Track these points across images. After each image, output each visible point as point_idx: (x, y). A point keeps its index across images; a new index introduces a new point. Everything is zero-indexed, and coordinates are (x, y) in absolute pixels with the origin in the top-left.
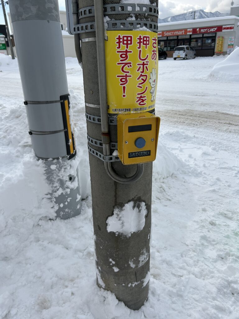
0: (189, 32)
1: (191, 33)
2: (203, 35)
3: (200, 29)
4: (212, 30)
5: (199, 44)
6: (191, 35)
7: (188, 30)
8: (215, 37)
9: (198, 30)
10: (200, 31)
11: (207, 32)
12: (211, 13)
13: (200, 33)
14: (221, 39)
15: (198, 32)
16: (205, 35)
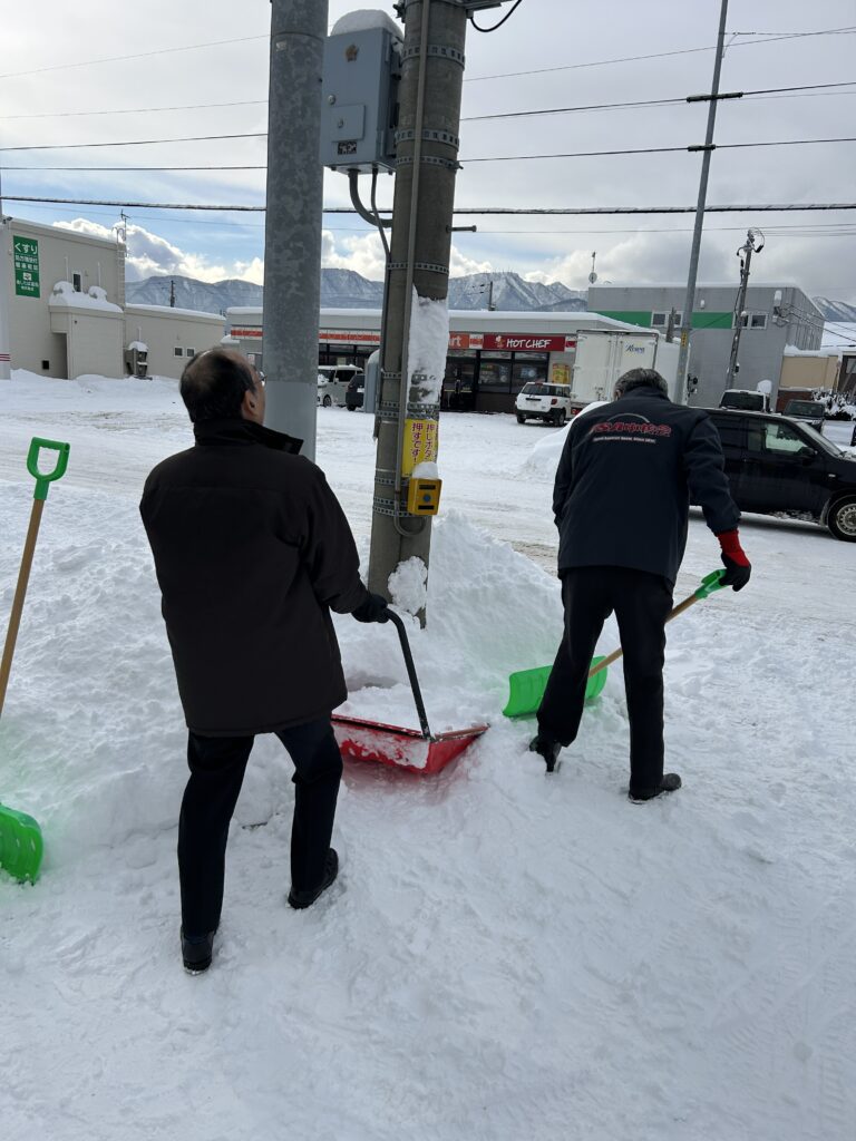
0: (475, 342)
1: (480, 347)
2: (513, 355)
3: (506, 337)
4: (538, 344)
5: (503, 379)
6: (478, 352)
7: (472, 336)
8: (546, 363)
9: (498, 339)
10: (505, 343)
11: (522, 349)
12: (540, 285)
13: (505, 349)
14: (562, 371)
15: (501, 346)
16: (518, 356)
